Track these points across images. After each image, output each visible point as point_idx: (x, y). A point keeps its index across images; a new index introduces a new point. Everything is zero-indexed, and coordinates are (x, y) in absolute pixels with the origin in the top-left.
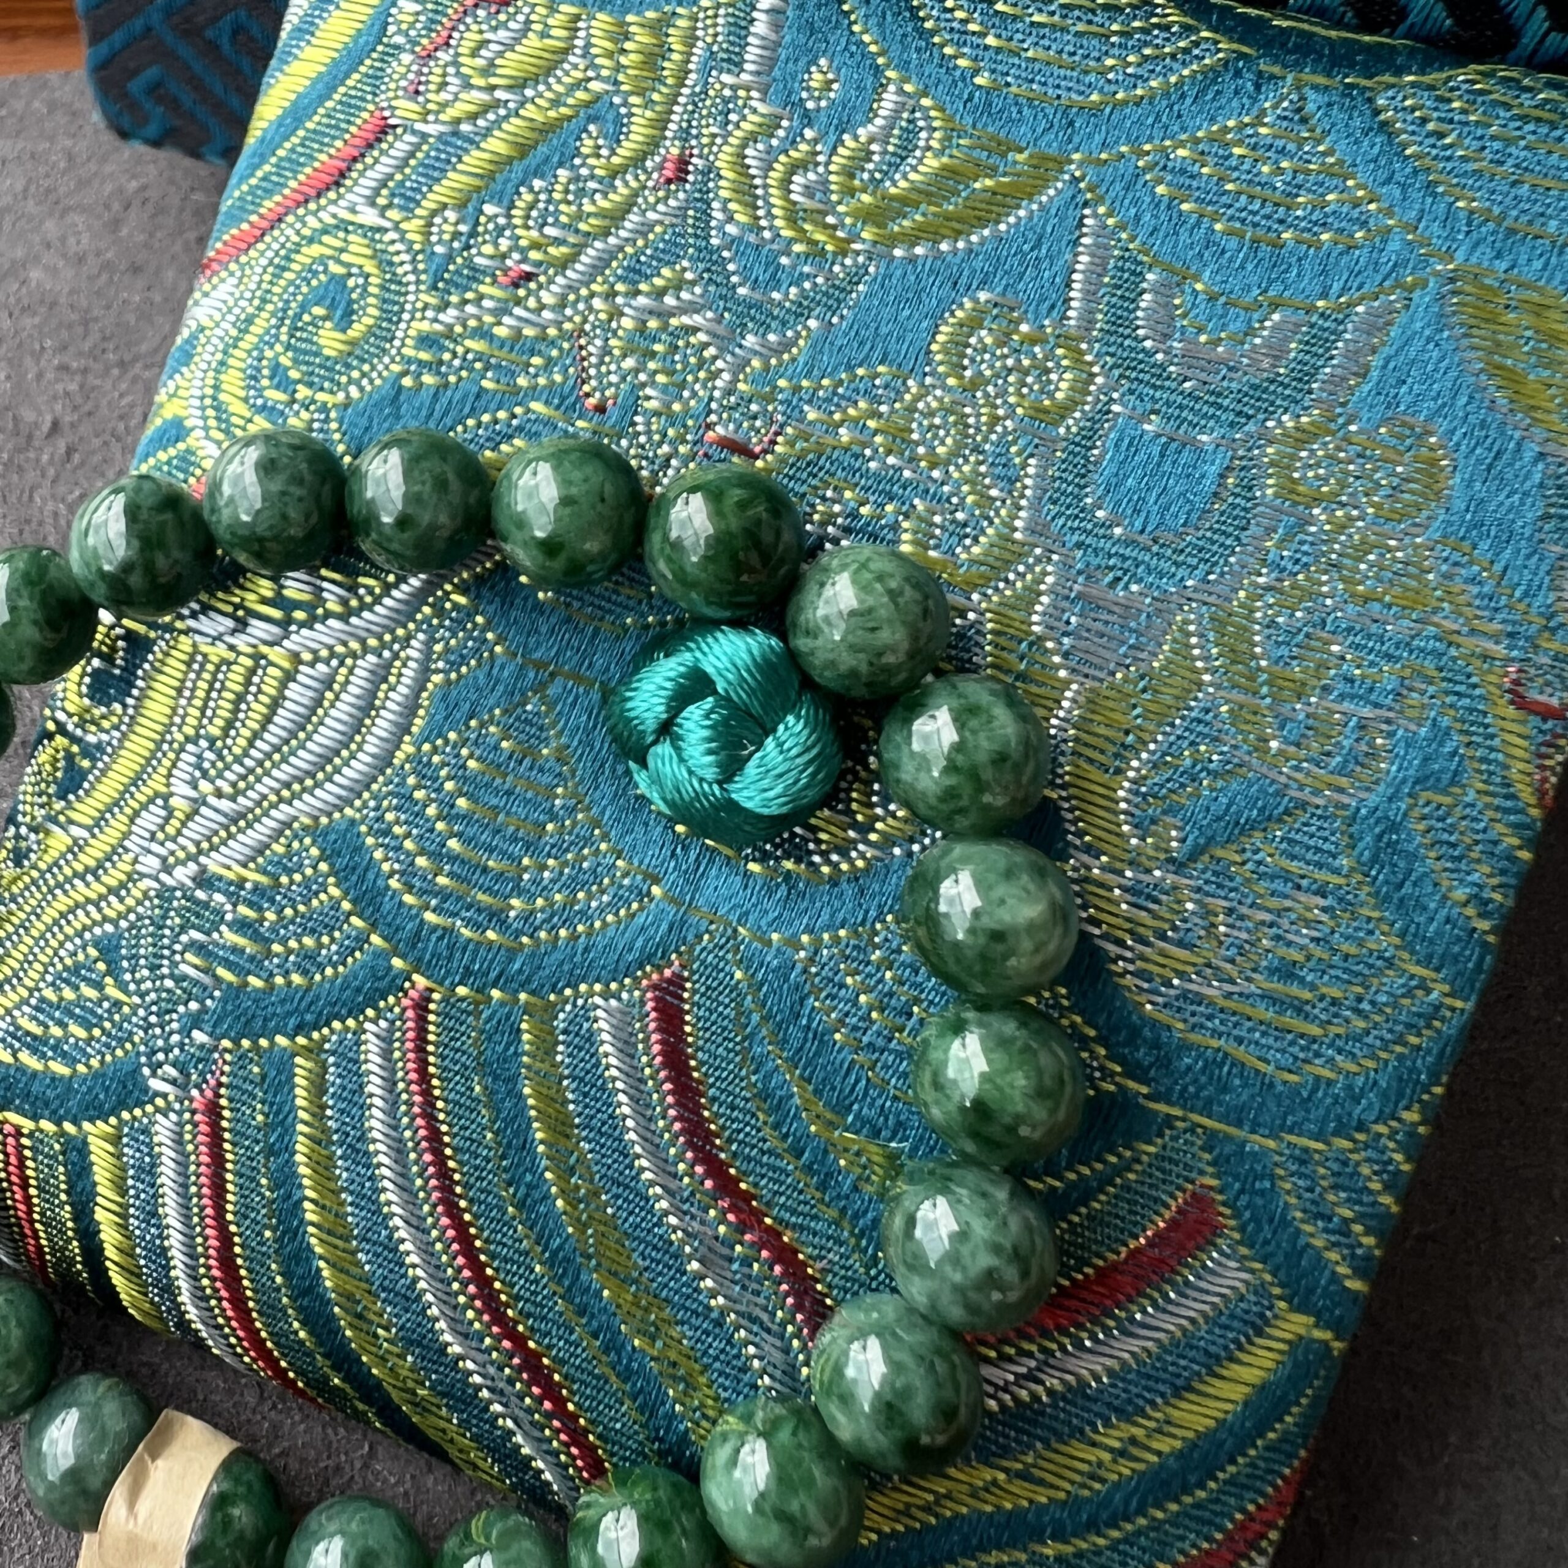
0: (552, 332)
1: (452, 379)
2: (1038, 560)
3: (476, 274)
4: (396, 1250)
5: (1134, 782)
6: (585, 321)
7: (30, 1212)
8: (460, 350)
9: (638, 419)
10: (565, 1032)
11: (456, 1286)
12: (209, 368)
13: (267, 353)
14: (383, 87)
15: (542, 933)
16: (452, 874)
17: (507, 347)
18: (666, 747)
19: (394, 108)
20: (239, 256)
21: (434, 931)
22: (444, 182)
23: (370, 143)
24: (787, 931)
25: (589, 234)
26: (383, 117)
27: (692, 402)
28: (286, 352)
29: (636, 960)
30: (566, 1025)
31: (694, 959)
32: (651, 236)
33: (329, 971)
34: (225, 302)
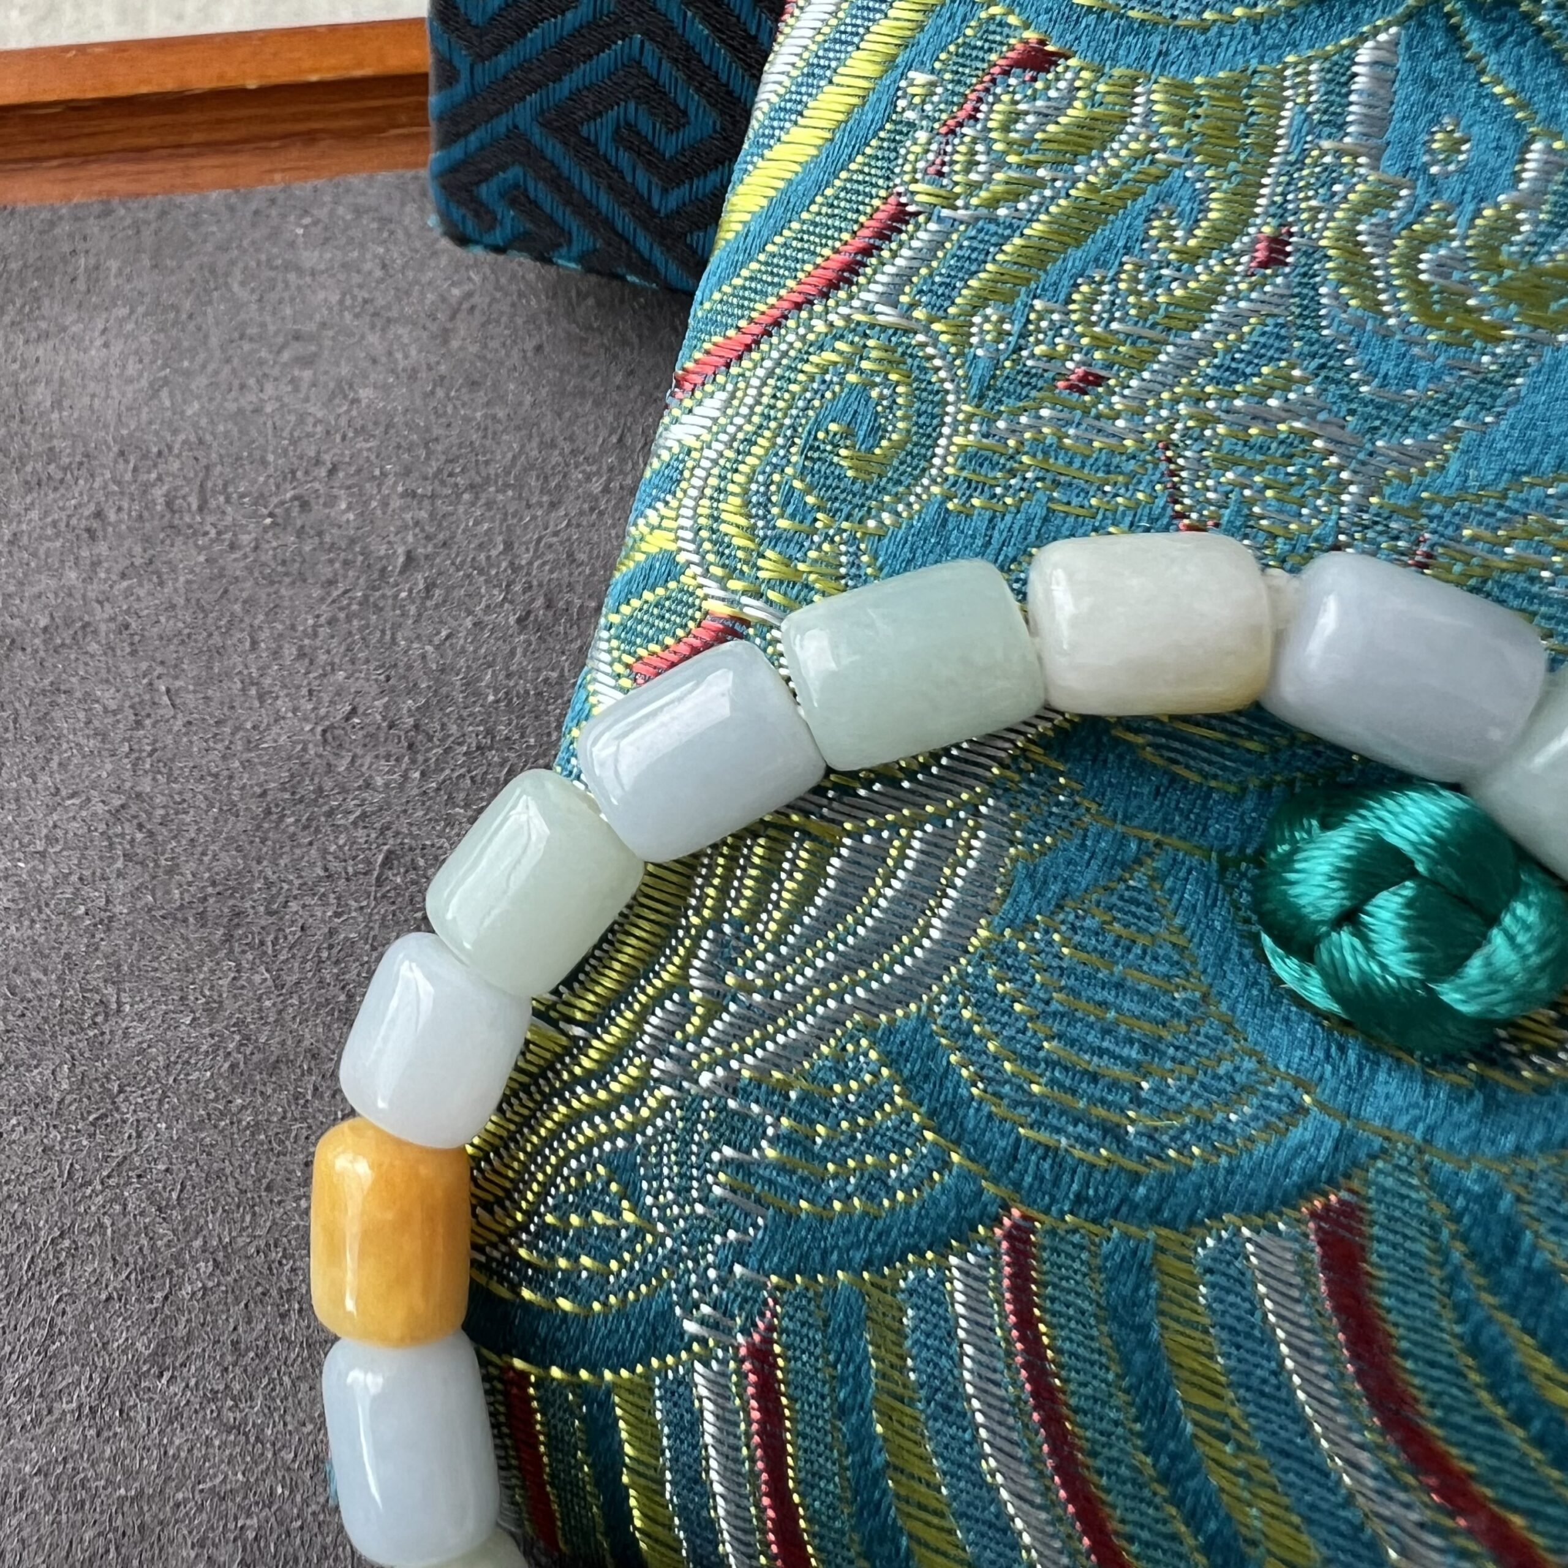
0: (1130, 444)
1: (1010, 501)
6: (1170, 430)
8: (1016, 467)
9: (1249, 542)
12: (702, 496)
13: (776, 477)
14: (897, 170)
15: (1172, 1153)
16: (1053, 1082)
17: (1077, 463)
18: (1345, 938)
19: (913, 193)
20: (728, 366)
21: (1033, 1149)
22: (982, 275)
23: (885, 233)
24: (1488, 1150)
25: (1169, 329)
26: (900, 204)
27: (1314, 522)
28: (801, 475)
29: (1295, 1185)
30: (1209, 1262)
31: (1368, 1183)
32: (1246, 329)
33: (900, 1196)
34: (715, 420)
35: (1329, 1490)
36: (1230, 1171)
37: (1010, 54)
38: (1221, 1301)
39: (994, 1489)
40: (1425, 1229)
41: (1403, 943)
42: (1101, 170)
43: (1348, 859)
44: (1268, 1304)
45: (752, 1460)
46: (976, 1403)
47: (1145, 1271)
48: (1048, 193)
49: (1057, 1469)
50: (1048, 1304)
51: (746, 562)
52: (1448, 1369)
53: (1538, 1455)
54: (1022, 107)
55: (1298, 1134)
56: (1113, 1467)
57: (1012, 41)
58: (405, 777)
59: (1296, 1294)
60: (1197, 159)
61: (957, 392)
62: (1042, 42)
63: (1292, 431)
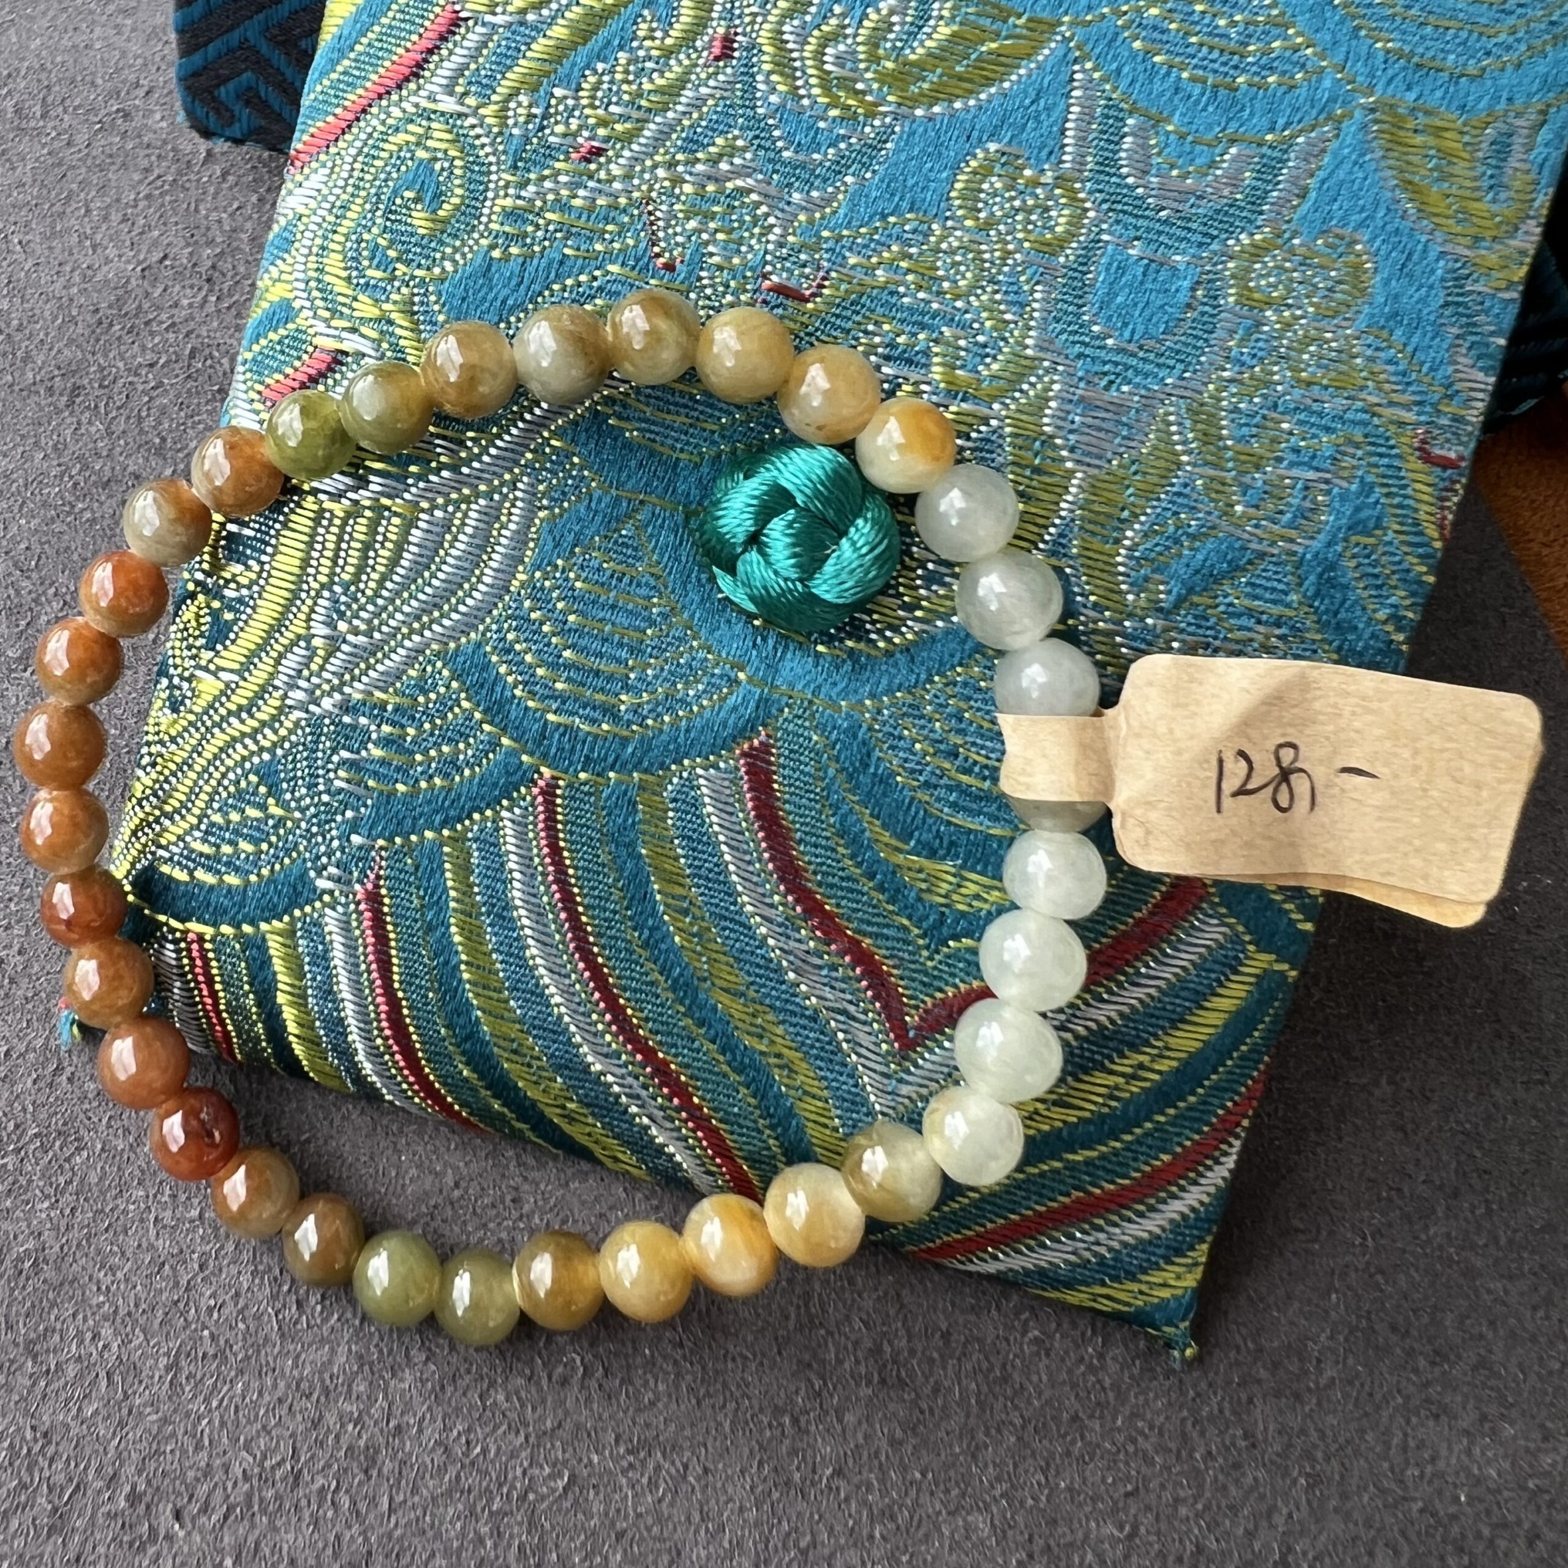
0: (623, 201)
1: (537, 248)
2: (1047, 371)
3: (550, 152)
4: (542, 995)
5: (1129, 549)
6: (651, 190)
7: (216, 1004)
8: (541, 222)
9: (703, 274)
10: (675, 800)
11: (594, 1017)
12: (310, 253)
13: (365, 236)
15: (650, 722)
16: (568, 680)
17: (584, 217)
18: (753, 555)
19: (464, 2)
20: (328, 146)
21: (556, 729)
22: (517, 69)
23: (444, 35)
24: (854, 698)
25: (651, 111)
26: (455, 11)
27: (749, 256)
28: (383, 234)
29: (730, 736)
30: (674, 794)
31: (777, 729)
32: (704, 109)
33: (466, 772)
34: (319, 191)
38: (682, 820)
41: (787, 553)
43: (756, 497)
51: (344, 305)
52: (826, 848)
53: (880, 896)
55: (732, 699)
59: (730, 809)
63: (735, 188)
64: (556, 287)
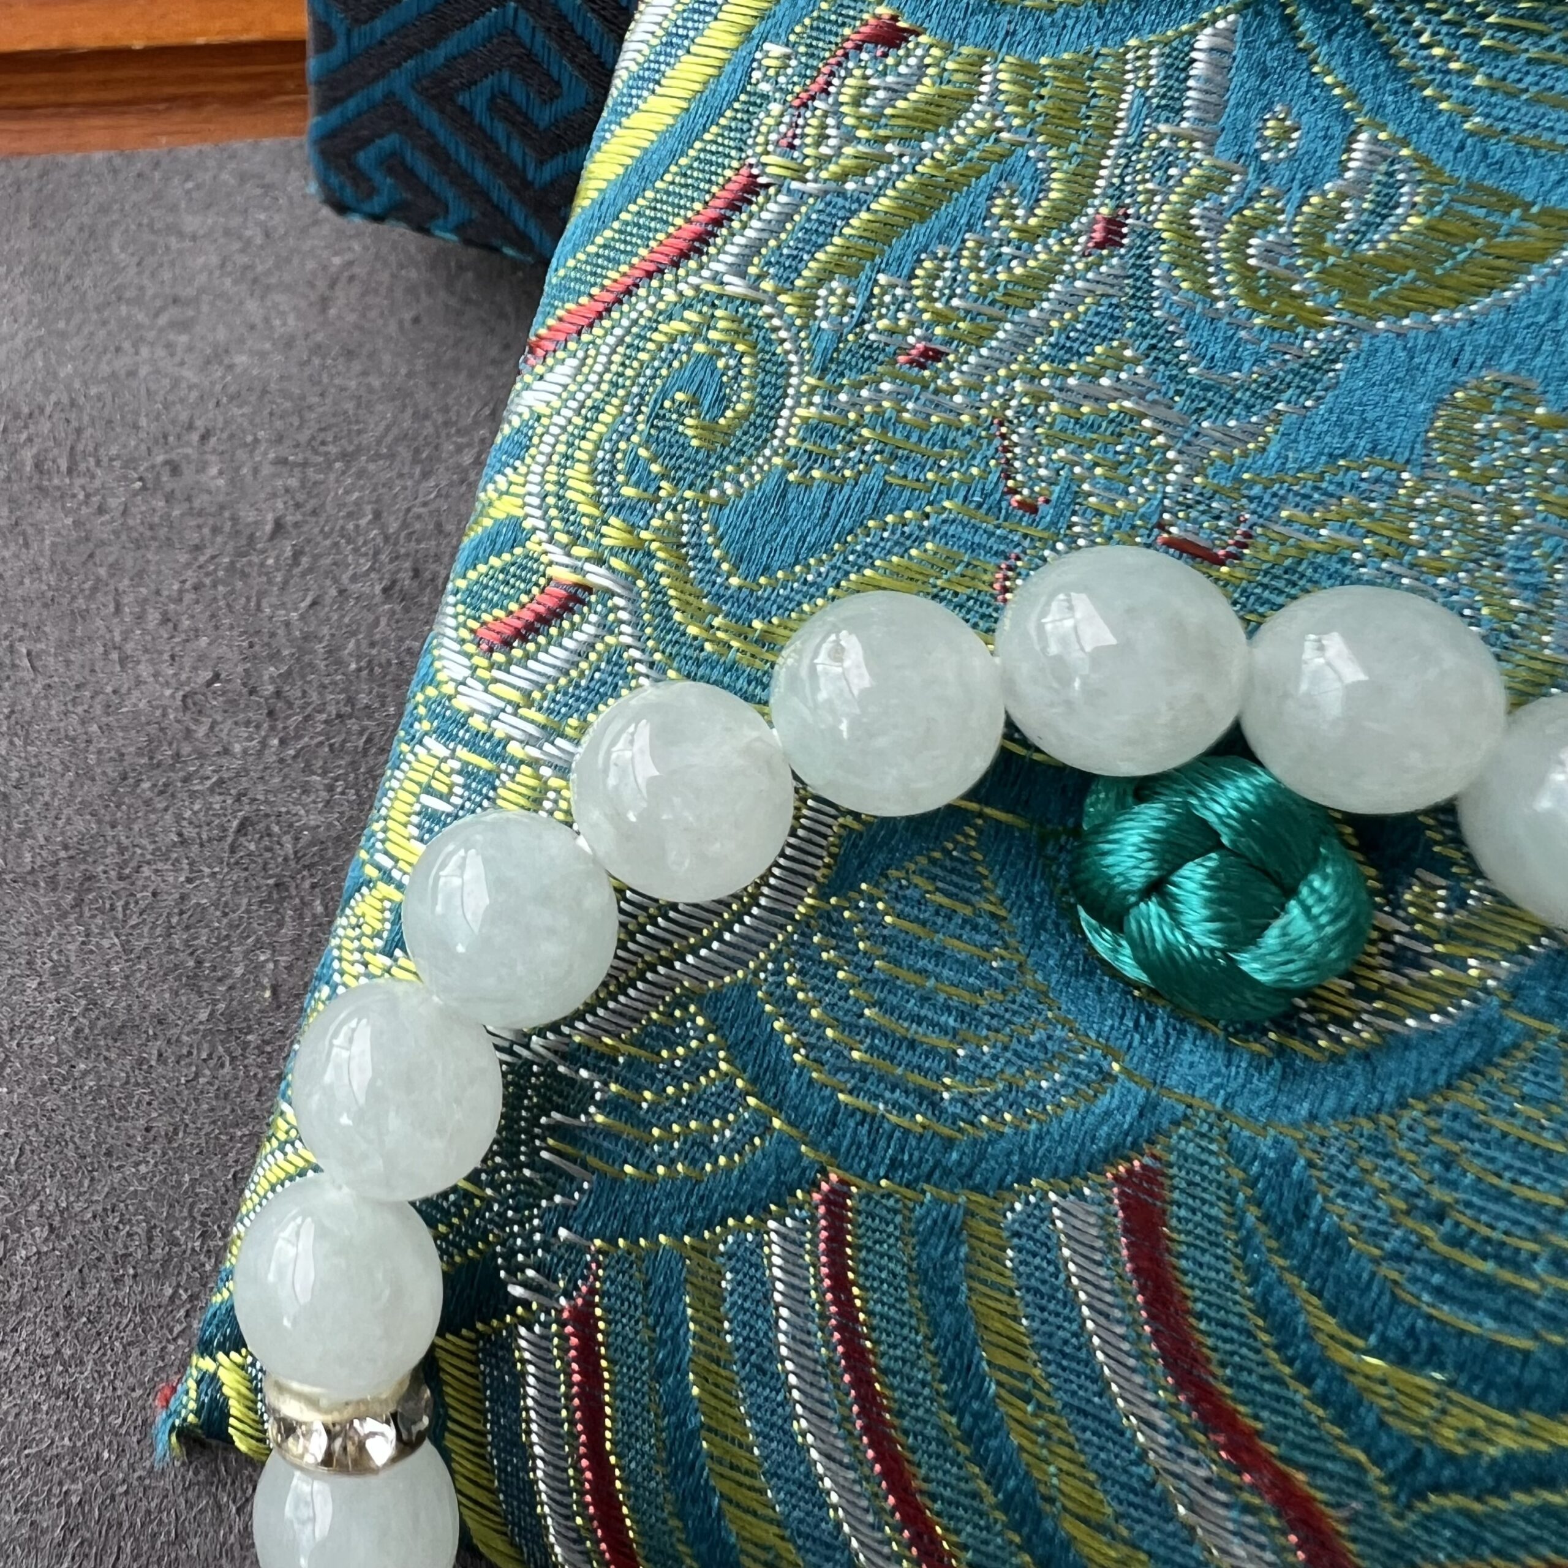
0: (966, 419)
1: (849, 473)
3: (870, 353)
6: (1006, 406)
8: (855, 439)
9: (1076, 519)
12: (550, 462)
13: (622, 445)
14: (750, 141)
15: (984, 1119)
16: (871, 1049)
17: (914, 438)
18: (1153, 907)
19: (765, 165)
20: (579, 333)
21: (852, 1115)
22: (829, 249)
23: (735, 205)
24: (1285, 1117)
25: (1008, 307)
26: (751, 176)
27: (1141, 500)
28: (646, 443)
29: (1100, 1151)
30: (1016, 1226)
31: (1170, 1149)
32: (1081, 309)
33: (722, 1160)
34: (565, 387)
35: (1123, 1447)
36: (1039, 1137)
37: (863, 29)
38: (1027, 1264)
39: (805, 1448)
40: (1222, 1193)
41: (1206, 913)
42: (948, 147)
43: (1157, 830)
44: (1072, 1267)
45: (572, 1423)
46: (789, 1366)
47: (955, 1233)
48: (895, 168)
49: (866, 1430)
50: (861, 1267)
51: (591, 529)
52: (1240, 1330)
53: (1320, 1412)
54: (873, 82)
55: (1104, 1101)
56: (919, 1427)
57: (866, 16)
58: (264, 744)
59: (1098, 1257)
60: (1040, 139)
61: (801, 364)
62: (894, 18)
63: (1122, 411)
64: (871, 523)
